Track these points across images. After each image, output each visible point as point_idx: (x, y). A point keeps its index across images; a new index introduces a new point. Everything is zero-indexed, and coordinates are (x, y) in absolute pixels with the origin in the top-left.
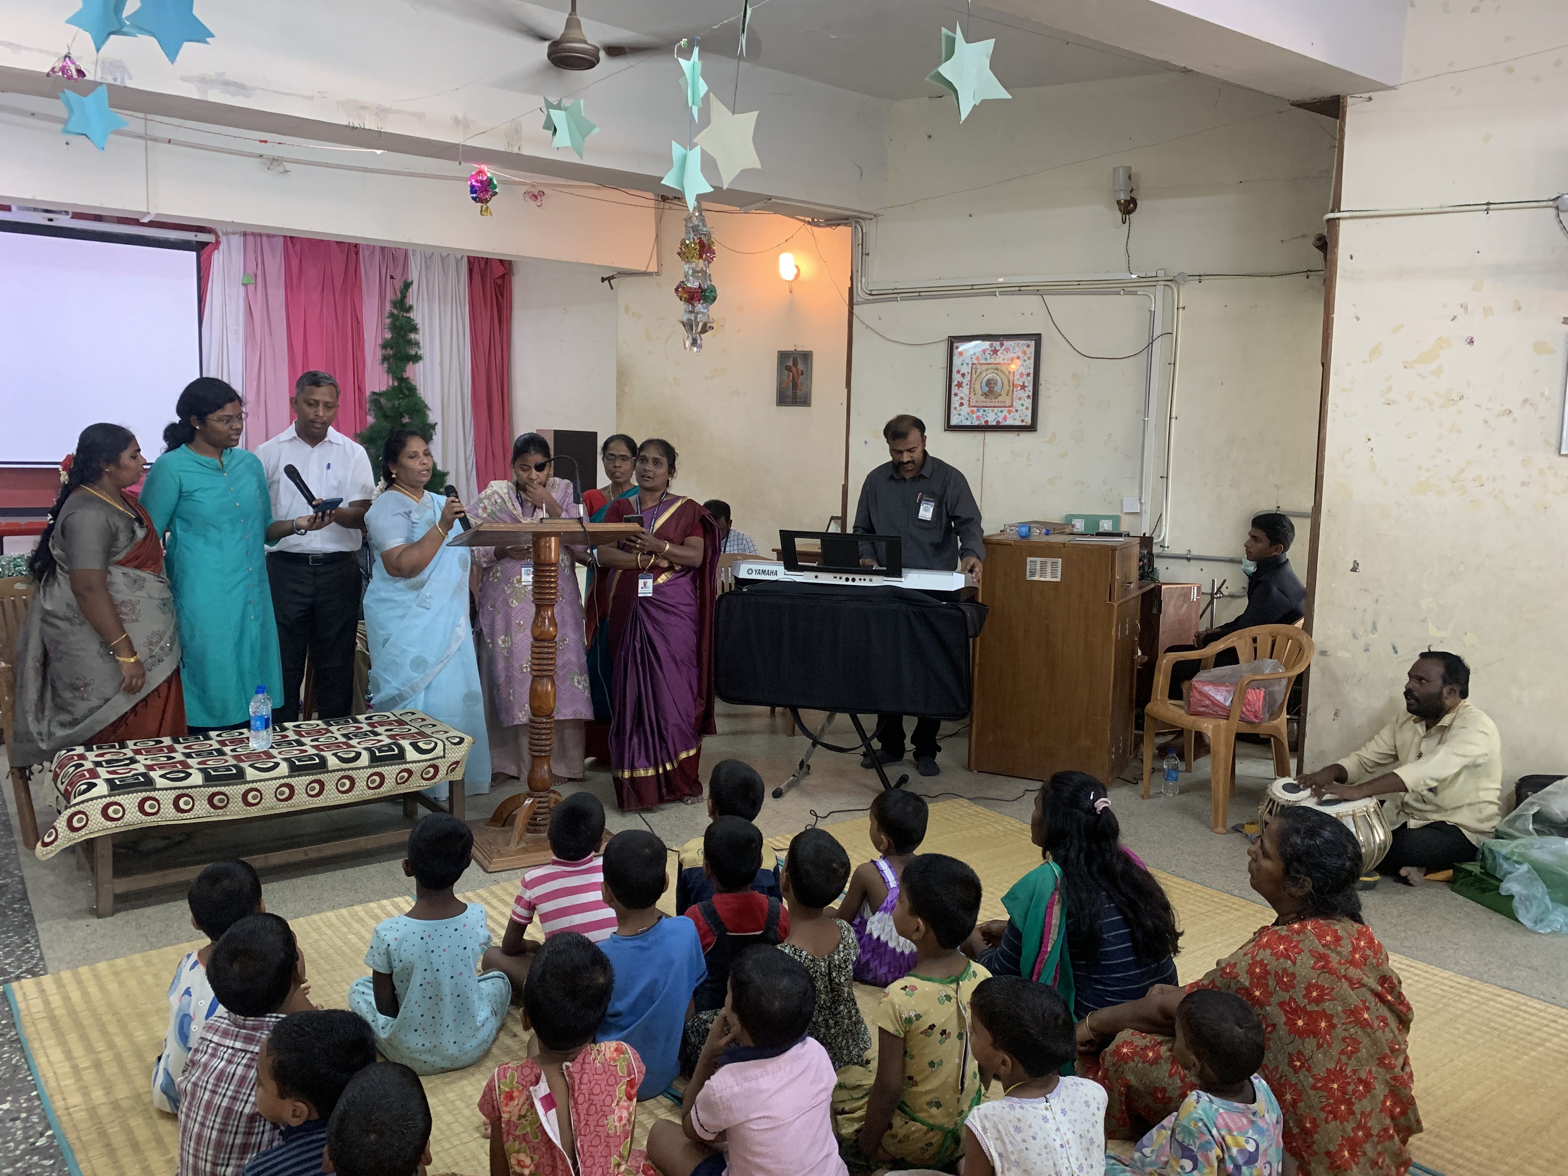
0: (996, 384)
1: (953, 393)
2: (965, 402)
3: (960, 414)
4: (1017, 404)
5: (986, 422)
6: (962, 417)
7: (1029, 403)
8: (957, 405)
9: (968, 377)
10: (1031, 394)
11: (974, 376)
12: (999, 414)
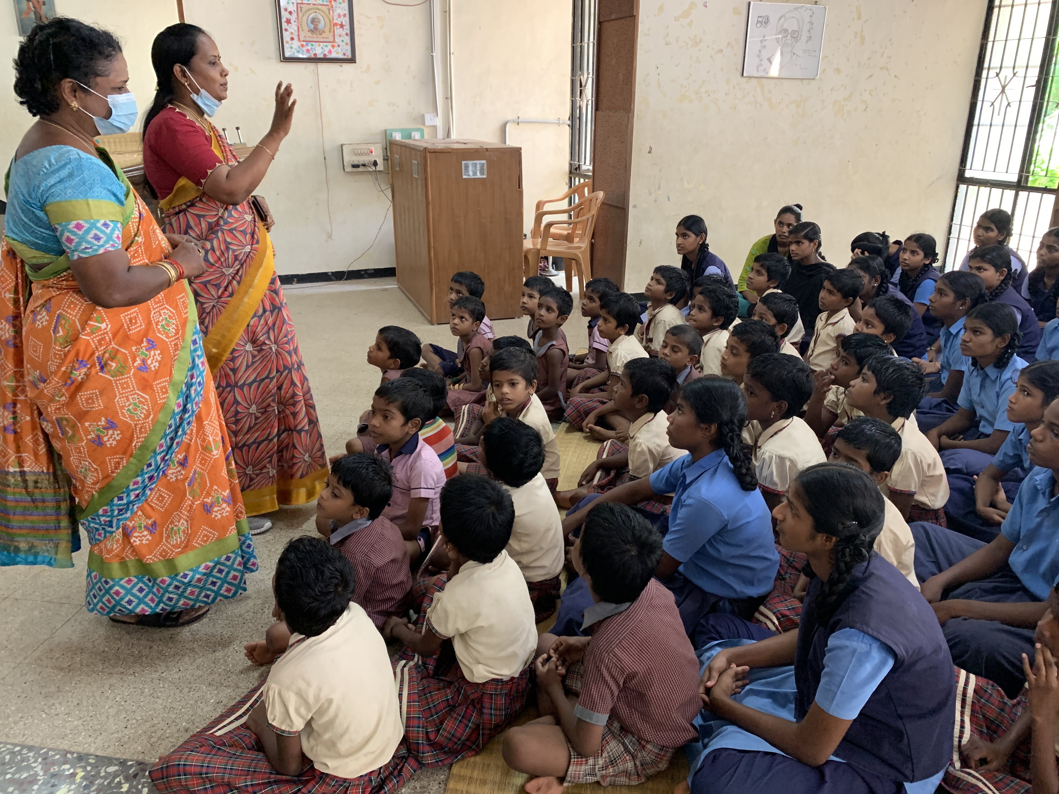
0: (319, 22)
1: (283, 28)
2: (296, 38)
3: (292, 48)
4: (338, 40)
5: (315, 54)
6: (294, 50)
7: (348, 39)
8: (289, 40)
9: (294, 15)
10: (348, 32)
11: (300, 15)
12: (325, 48)
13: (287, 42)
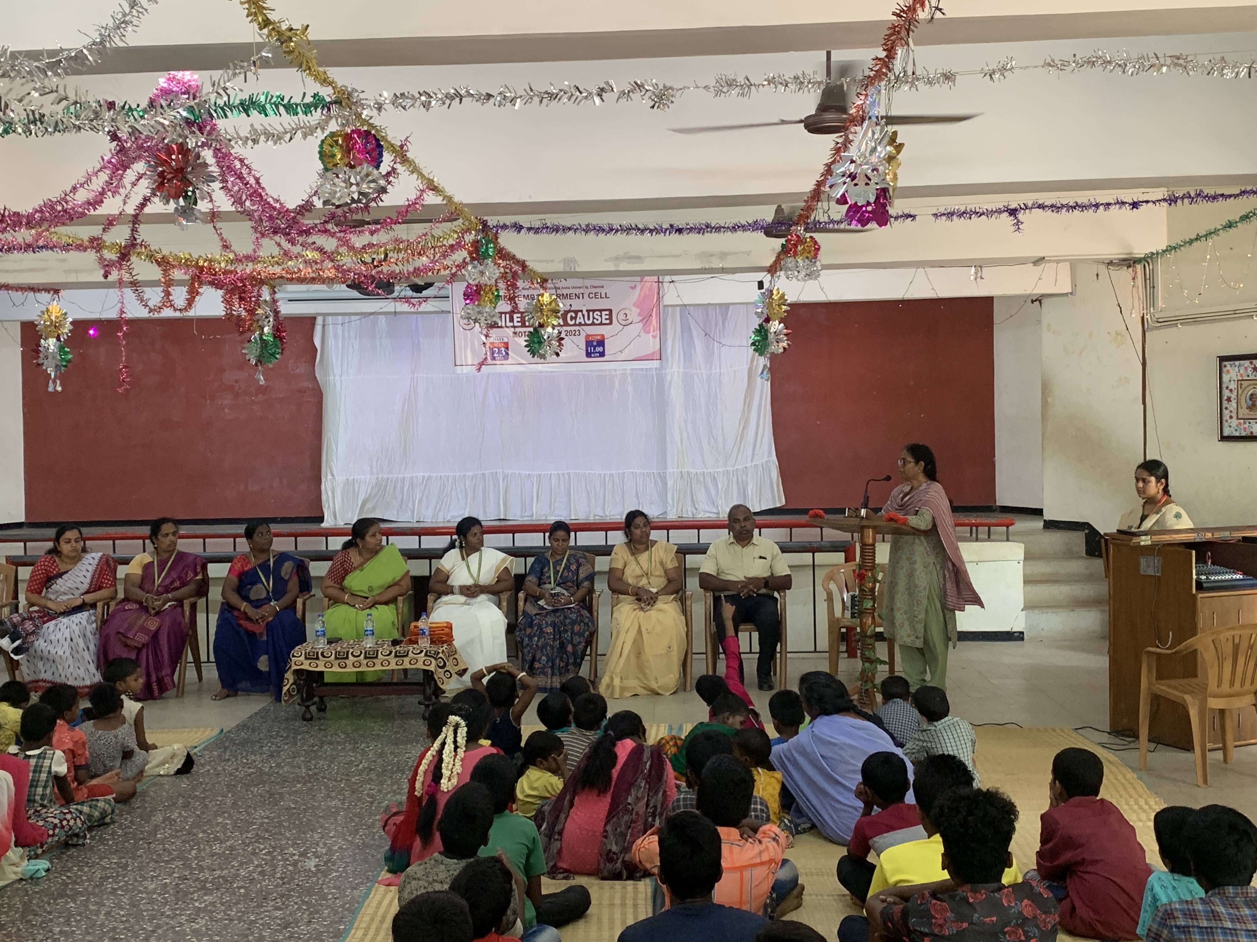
1: (1224, 407)
2: (1234, 416)
3: (1230, 426)
5: (1252, 433)
6: (1232, 429)
8: (1228, 418)
9: (1235, 393)
11: (1240, 391)
13: (1227, 421)
